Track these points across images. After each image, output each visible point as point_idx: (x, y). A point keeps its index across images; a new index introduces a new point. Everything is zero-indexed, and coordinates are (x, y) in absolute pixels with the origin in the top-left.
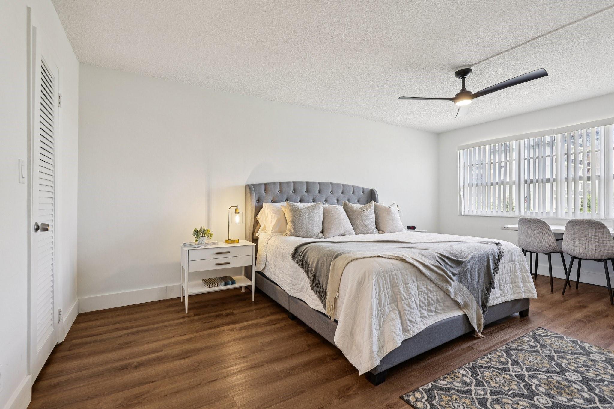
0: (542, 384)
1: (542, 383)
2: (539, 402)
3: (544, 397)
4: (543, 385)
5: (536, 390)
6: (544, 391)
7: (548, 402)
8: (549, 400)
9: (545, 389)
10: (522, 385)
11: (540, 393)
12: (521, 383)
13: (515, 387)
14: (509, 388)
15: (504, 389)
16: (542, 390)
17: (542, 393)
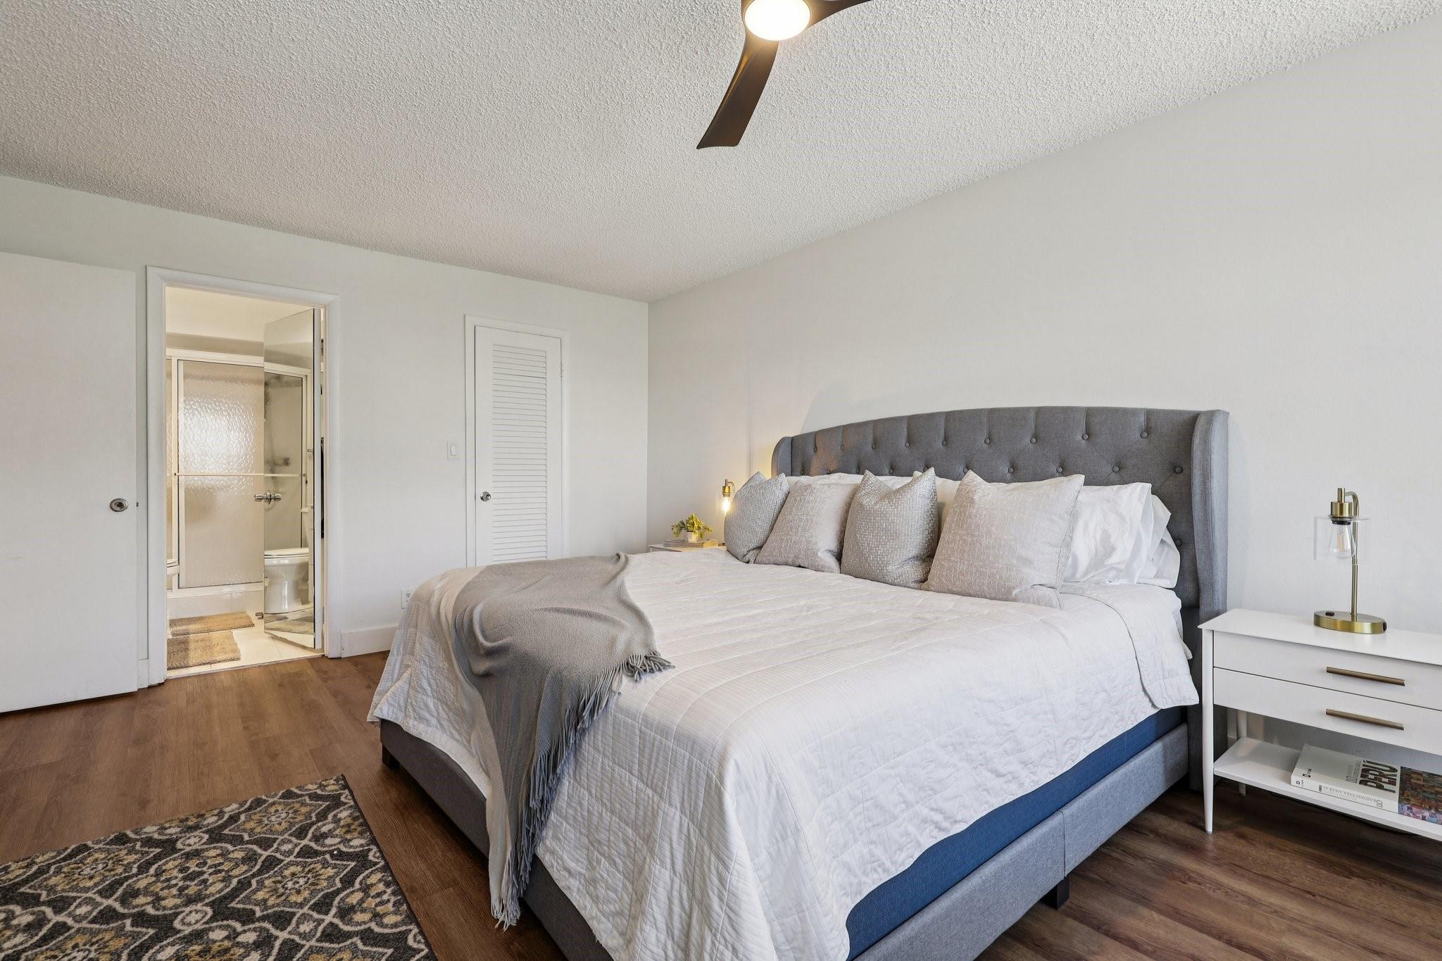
0: (230, 944)
1: (233, 946)
2: (197, 912)
3: (199, 927)
4: (227, 944)
5: (225, 922)
6: (212, 935)
7: (184, 924)
8: (187, 930)
9: (214, 942)
10: (257, 909)
11: (215, 924)
12: (262, 911)
13: (260, 895)
14: (265, 887)
15: (269, 877)
16: (218, 935)
17: (211, 929)
